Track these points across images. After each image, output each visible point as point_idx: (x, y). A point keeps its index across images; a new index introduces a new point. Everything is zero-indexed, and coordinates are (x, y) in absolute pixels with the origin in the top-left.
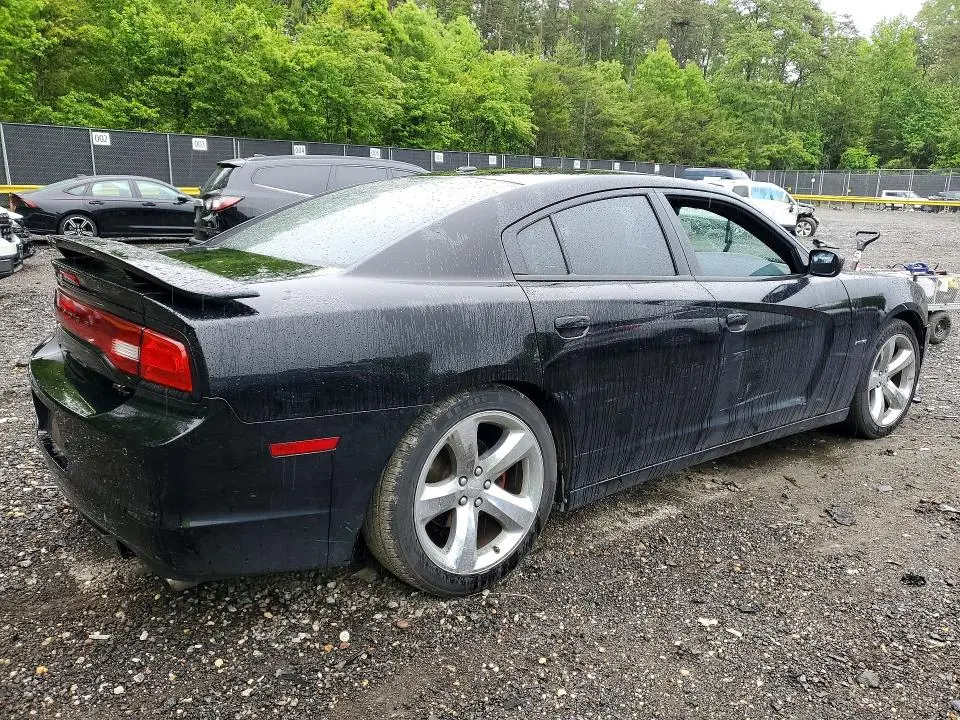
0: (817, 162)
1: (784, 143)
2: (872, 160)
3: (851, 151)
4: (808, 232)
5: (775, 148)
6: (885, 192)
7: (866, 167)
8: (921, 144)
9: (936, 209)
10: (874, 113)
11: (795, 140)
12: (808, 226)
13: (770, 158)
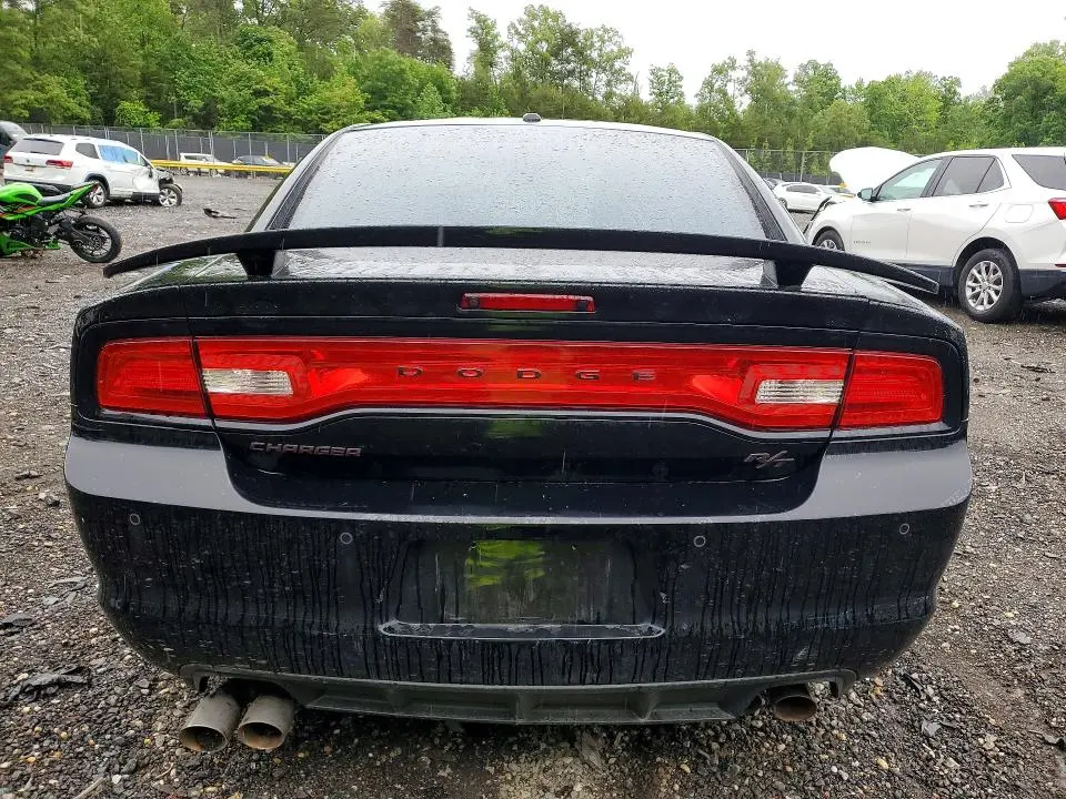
0: (88, 116)
1: (41, 89)
2: (153, 117)
3: (126, 105)
4: (174, 201)
5: (31, 95)
6: (183, 155)
7: (148, 125)
8: (201, 104)
9: (243, 175)
10: (141, 63)
11: (55, 87)
12: (172, 193)
13: (26, 107)
